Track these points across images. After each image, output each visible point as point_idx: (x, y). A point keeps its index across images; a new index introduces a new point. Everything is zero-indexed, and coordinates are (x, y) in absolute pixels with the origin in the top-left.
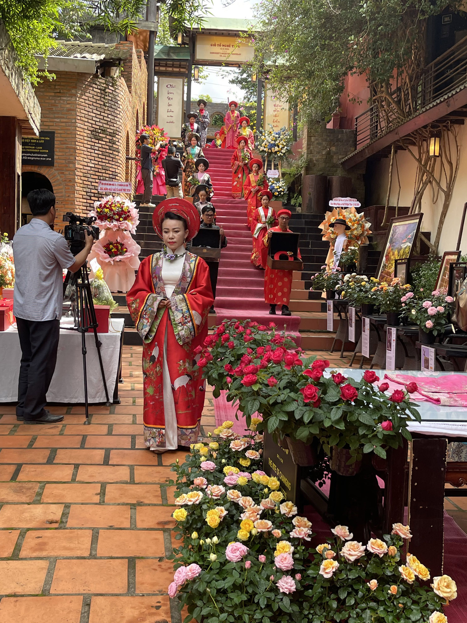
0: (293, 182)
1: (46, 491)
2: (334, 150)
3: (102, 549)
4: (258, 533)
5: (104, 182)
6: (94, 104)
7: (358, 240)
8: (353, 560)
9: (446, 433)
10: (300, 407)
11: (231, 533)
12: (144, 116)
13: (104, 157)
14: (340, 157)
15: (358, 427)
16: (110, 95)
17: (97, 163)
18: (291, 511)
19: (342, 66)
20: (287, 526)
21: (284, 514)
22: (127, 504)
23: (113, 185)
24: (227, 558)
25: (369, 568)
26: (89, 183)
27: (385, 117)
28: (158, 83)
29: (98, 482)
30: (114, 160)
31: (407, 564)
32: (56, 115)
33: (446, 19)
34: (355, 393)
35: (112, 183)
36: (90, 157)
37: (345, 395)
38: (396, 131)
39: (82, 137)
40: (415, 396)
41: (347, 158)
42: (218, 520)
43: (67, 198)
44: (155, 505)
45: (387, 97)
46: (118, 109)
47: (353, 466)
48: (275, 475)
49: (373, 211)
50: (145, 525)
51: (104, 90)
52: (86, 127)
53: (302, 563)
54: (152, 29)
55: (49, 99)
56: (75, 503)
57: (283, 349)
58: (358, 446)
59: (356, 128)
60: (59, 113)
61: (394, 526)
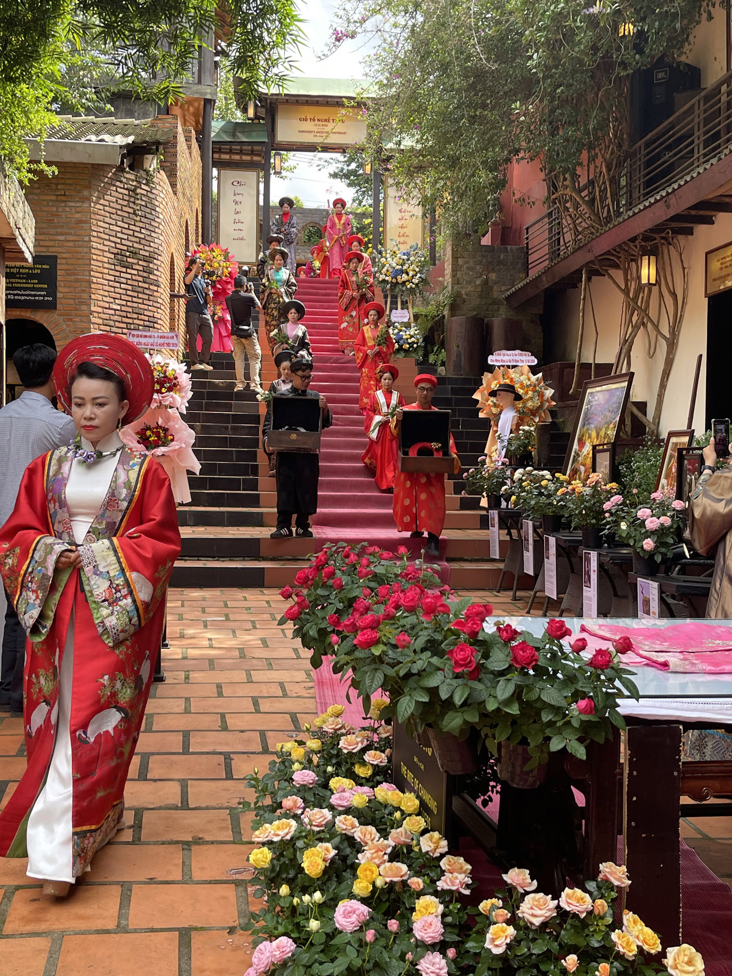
0: (432, 327)
2: (494, 278)
3: (137, 916)
4: (386, 883)
5: (136, 333)
6: (119, 212)
7: (535, 416)
8: (537, 924)
9: (679, 717)
10: (448, 681)
11: (344, 885)
12: (197, 230)
13: (136, 294)
14: (503, 288)
15: (541, 710)
16: (144, 198)
17: (124, 303)
18: (437, 847)
19: (502, 148)
20: (431, 871)
21: (427, 852)
22: (177, 842)
23: (150, 337)
24: (337, 925)
25: (564, 936)
27: (571, 226)
28: (218, 179)
30: (151, 298)
31: (624, 928)
32: (59, 230)
33: (660, 75)
34: (534, 656)
35: (148, 334)
36: (113, 295)
37: (519, 658)
38: (589, 246)
39: (100, 264)
40: (630, 658)
41: (513, 289)
42: (322, 866)
44: (222, 843)
45: (574, 194)
46: (156, 219)
47: (535, 772)
48: (412, 790)
49: (555, 371)
50: (206, 876)
51: (134, 191)
52: (106, 249)
53: (456, 931)
54: (208, 97)
55: (48, 205)
57: (420, 588)
58: (541, 740)
59: (527, 243)
60: (62, 227)
61: (602, 867)
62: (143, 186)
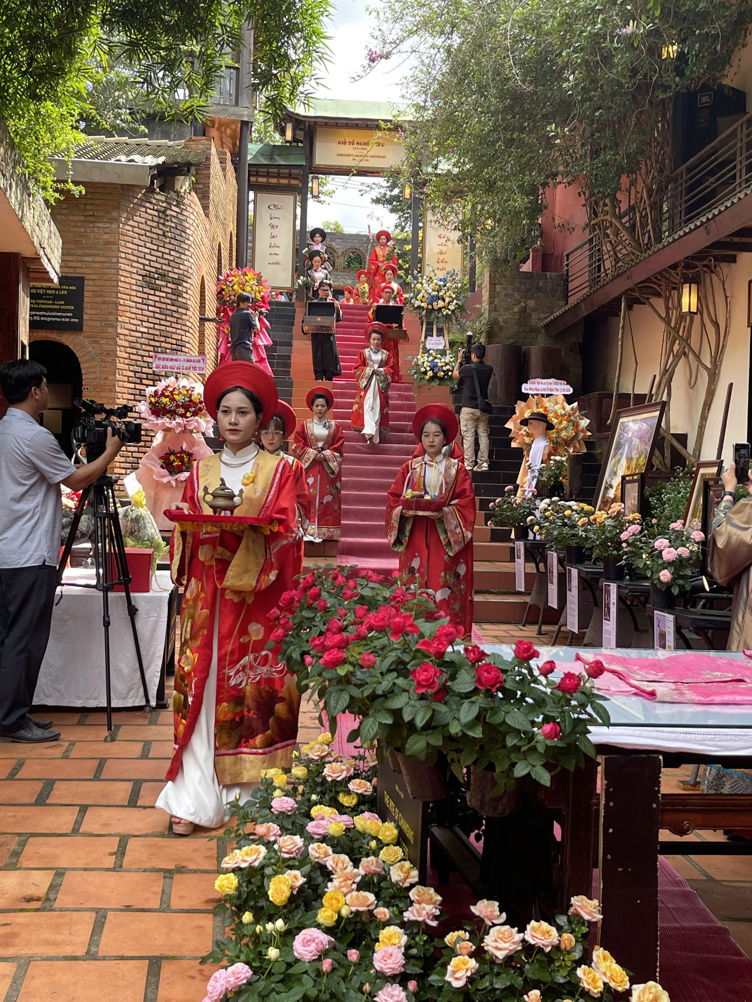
1: (28, 850)
2: (532, 305)
3: (108, 944)
4: (352, 913)
5: (162, 356)
6: (148, 234)
7: (569, 446)
8: (501, 957)
9: (659, 746)
10: (412, 702)
11: (310, 914)
12: (231, 253)
13: (163, 317)
14: (542, 316)
15: (506, 733)
16: (173, 220)
17: (152, 325)
18: (407, 877)
19: (540, 173)
20: (401, 901)
21: (397, 882)
22: (159, 870)
23: (176, 360)
24: (296, 954)
25: (528, 970)
26: (140, 358)
27: (611, 253)
28: (255, 201)
29: (115, 835)
30: (179, 321)
31: (593, 965)
32: (87, 251)
33: (704, 99)
34: (498, 677)
35: (175, 357)
36: (140, 317)
37: (483, 680)
38: (628, 273)
39: (127, 286)
40: (618, 686)
41: (552, 317)
42: (287, 893)
43: (102, 382)
44: (205, 872)
45: (613, 220)
46: (187, 242)
47: (505, 800)
48: (393, 820)
49: (593, 401)
50: (185, 905)
51: (164, 212)
52: (134, 270)
53: (421, 963)
54: (245, 119)
55: (76, 226)
56: (73, 869)
58: (507, 766)
59: (567, 270)
60: (91, 248)
61: (574, 900)
62: (173, 208)
